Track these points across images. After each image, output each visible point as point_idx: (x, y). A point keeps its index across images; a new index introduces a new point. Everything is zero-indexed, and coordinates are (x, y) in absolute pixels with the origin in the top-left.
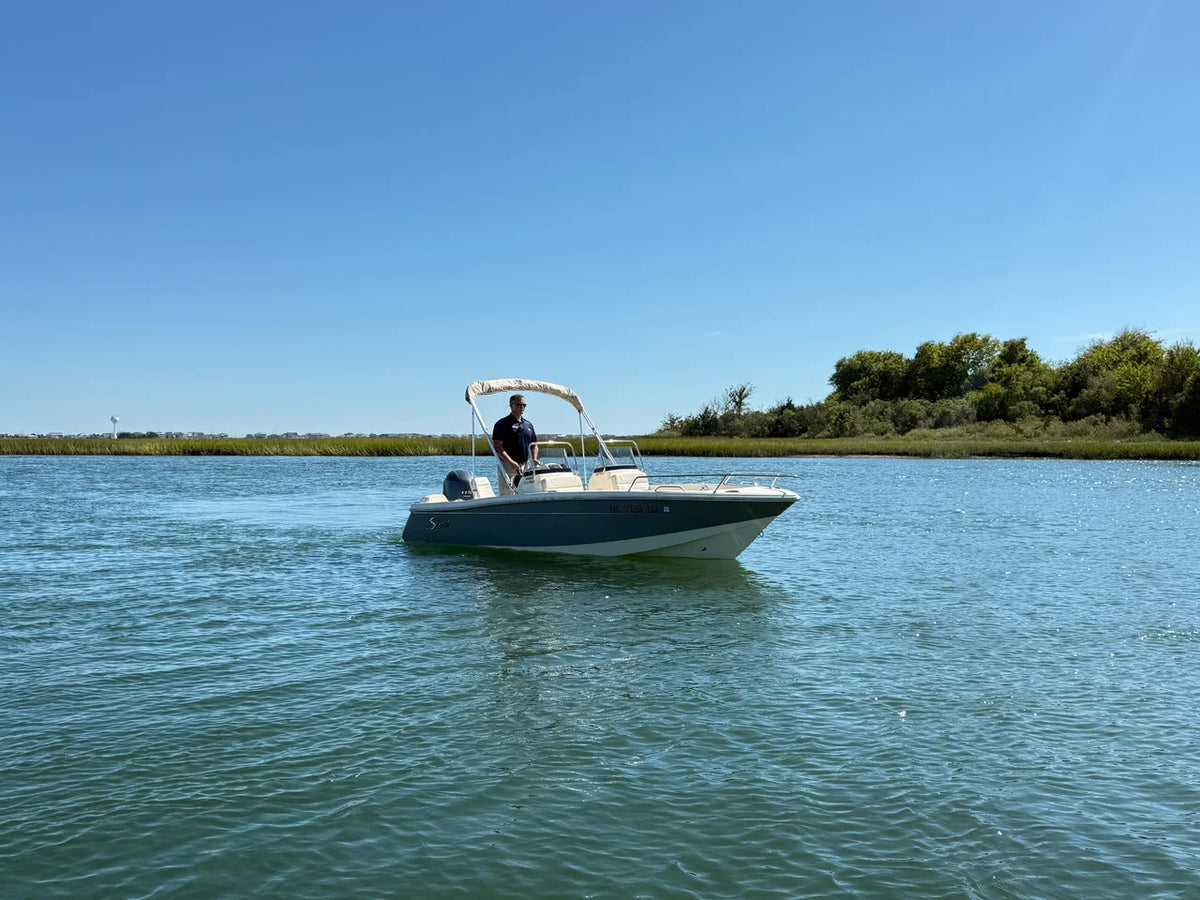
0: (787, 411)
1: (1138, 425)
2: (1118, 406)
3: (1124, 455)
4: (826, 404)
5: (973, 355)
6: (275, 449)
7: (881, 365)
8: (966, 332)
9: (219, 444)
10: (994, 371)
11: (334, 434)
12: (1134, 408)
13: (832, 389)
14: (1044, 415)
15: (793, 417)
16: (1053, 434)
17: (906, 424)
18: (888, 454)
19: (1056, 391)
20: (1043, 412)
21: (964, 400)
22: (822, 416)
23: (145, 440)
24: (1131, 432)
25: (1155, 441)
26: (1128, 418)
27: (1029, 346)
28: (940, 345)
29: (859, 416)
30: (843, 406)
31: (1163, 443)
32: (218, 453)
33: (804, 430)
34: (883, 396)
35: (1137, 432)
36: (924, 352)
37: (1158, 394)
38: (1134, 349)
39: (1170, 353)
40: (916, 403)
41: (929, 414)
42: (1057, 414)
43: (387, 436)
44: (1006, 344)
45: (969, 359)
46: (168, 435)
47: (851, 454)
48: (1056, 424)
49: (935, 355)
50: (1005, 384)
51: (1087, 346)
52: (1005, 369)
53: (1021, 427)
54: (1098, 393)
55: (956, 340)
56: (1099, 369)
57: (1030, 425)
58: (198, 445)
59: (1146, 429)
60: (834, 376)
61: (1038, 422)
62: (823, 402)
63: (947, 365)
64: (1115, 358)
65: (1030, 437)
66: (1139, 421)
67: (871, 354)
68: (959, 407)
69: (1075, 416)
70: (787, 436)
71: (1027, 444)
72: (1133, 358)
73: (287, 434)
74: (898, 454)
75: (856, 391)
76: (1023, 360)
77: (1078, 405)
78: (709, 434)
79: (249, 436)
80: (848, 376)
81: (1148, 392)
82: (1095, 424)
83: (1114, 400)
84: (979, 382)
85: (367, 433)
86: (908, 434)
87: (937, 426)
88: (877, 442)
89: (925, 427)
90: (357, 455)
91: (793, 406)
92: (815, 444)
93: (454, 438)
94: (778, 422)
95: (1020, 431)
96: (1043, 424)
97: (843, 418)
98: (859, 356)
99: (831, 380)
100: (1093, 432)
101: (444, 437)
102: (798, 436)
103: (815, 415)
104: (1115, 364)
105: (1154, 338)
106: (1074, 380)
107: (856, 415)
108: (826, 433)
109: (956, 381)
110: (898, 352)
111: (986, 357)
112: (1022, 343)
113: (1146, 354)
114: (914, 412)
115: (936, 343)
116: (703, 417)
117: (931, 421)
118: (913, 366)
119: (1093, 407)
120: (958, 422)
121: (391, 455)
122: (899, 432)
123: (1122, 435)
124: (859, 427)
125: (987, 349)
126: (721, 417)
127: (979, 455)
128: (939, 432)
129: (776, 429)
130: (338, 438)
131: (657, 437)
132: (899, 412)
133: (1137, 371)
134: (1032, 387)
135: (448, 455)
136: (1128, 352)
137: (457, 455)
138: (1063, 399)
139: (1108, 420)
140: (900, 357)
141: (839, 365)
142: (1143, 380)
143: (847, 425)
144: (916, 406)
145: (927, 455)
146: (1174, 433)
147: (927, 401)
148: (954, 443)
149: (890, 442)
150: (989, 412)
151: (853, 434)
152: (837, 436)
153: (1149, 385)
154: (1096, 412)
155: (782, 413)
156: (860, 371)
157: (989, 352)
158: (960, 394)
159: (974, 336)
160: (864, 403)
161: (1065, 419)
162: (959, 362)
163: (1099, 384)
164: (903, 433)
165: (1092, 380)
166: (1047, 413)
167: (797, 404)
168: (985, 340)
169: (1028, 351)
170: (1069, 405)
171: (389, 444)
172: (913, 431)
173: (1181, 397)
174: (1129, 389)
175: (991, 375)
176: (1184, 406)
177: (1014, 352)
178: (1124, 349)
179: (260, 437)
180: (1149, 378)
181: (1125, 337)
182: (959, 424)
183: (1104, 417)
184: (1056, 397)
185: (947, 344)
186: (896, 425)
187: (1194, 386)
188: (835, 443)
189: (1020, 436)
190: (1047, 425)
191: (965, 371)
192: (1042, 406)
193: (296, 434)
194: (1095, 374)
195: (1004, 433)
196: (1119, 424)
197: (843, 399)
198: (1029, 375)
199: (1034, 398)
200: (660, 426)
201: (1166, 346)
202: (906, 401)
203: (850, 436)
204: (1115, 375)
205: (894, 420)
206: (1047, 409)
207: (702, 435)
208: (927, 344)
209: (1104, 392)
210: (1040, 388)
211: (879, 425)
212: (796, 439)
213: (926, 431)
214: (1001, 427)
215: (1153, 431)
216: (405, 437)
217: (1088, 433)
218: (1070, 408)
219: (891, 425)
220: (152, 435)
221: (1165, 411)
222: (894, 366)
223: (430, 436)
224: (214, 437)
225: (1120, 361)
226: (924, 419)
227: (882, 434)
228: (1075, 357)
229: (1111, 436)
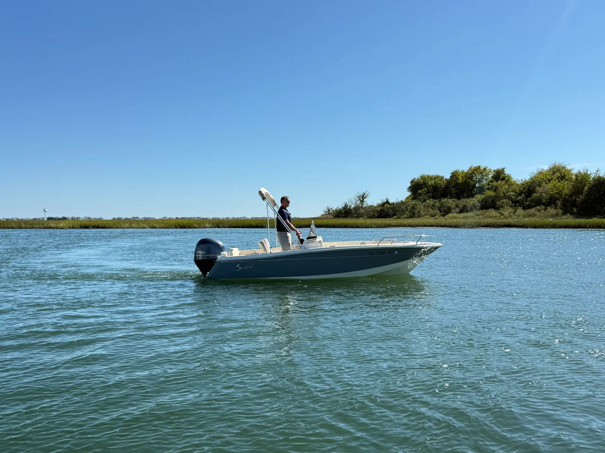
0: (386, 205)
1: (561, 211)
2: (551, 202)
3: (554, 226)
4: (405, 201)
5: (479, 177)
6: (127, 225)
7: (433, 182)
8: (475, 165)
9: (99, 223)
10: (489, 185)
11: (157, 218)
12: (559, 203)
13: (409, 194)
14: (514, 207)
15: (389, 208)
16: (518, 216)
17: (446, 211)
18: (437, 226)
19: (520, 194)
20: (513, 205)
21: (474, 199)
22: (403, 207)
23: (60, 221)
24: (557, 215)
25: (569, 219)
26: (556, 208)
27: (507, 172)
28: (462, 172)
29: (422, 207)
30: (414, 202)
31: (573, 220)
32: (98, 227)
33: (394, 215)
34: (434, 197)
35: (560, 214)
36: (454, 175)
37: (571, 196)
38: (559, 173)
39: (576, 175)
40: (450, 201)
41: (457, 206)
42: (521, 206)
43: (184, 218)
44: (494, 171)
45: (476, 178)
46: (73, 219)
47: (418, 226)
48: (520, 211)
49: (460, 177)
50: (495, 191)
51: (536, 172)
52: (495, 184)
53: (503, 213)
54: (541, 195)
55: (470, 169)
56: (541, 183)
57: (507, 211)
58: (88, 224)
59: (564, 213)
60: (410, 187)
61: (511, 210)
62: (404, 200)
63: (466, 181)
64: (549, 178)
65: (507, 217)
66: (561, 209)
67: (428, 176)
68: (471, 203)
69: (529, 207)
70: (386, 218)
71: (506, 221)
72: (558, 178)
73: (133, 218)
74: (441, 226)
75: (420, 195)
76: (503, 179)
77: (531, 201)
78: (347, 217)
79: (114, 219)
80: (416, 188)
81: (566, 195)
82: (539, 211)
83: (549, 199)
84: (481, 190)
85: (174, 217)
86: (446, 216)
87: (461, 212)
88: (431, 220)
89: (455, 212)
90: (169, 228)
91: (389, 202)
92: (400, 221)
93: (218, 219)
94: (382, 210)
95: (502, 214)
96: (513, 211)
97: (414, 208)
98: (422, 177)
99: (408, 189)
100: (538, 214)
101: (213, 219)
102: (391, 217)
103: (400, 207)
104: (549, 180)
105: (569, 168)
106: (529, 189)
107: (420, 206)
108: (406, 216)
109: (470, 190)
110: (442, 175)
111: (485, 178)
112: (503, 170)
113: (565, 176)
114: (449, 205)
115: (461, 171)
116: (344, 208)
117: (458, 210)
118: (448, 182)
119: (538, 202)
120: (471, 210)
121: (187, 228)
122: (442, 215)
123: (553, 216)
124: (422, 213)
125: (486, 174)
126: (353, 208)
127: (482, 226)
128: (462, 215)
129: (381, 214)
130: (160, 219)
131: (321, 218)
132: (442, 205)
133: (560, 184)
134: (507, 192)
135: (216, 227)
136: (556, 175)
137: (220, 228)
138: (523, 198)
139: (546, 209)
140: (443, 178)
141: (412, 182)
142: (564, 189)
143: (416, 212)
144: (450, 202)
145: (456, 226)
146: (579, 215)
147: (456, 200)
148: (469, 221)
149: (437, 220)
150: (487, 205)
151: (419, 216)
152: (411, 217)
153: (566, 191)
154: (540, 205)
155: (383, 206)
156: (422, 185)
157: (487, 175)
158: (472, 196)
159: (479, 167)
160: (424, 201)
161: (524, 208)
162: (472, 180)
163: (541, 190)
164: (444, 216)
165: (538, 189)
166: (515, 205)
167: (391, 201)
168: (485, 169)
169: (505, 174)
170: (527, 201)
171: (185, 222)
172: (449, 215)
173: (581, 198)
174: (556, 193)
175: (488, 187)
176: (583, 202)
177: (499, 175)
178: (554, 173)
179: (119, 219)
180: (566, 188)
181: (554, 168)
182: (472, 211)
183: (544, 207)
184: (520, 197)
185: (466, 171)
186: (441, 212)
187: (588, 191)
188: (410, 221)
189: (502, 217)
190: (515, 211)
191: (475, 184)
192: (512, 201)
193: (138, 217)
194: (540, 186)
195: (494, 215)
196: (551, 210)
197: (414, 199)
198: (506, 186)
199: (509, 198)
200: (323, 213)
201: (575, 172)
202: (445, 200)
203: (418, 217)
204: (549, 186)
205: (439, 209)
206: (516, 203)
207: (344, 217)
208: (456, 171)
209: (544, 195)
210: (512, 193)
211: (432, 212)
212: (391, 219)
213: (455, 215)
214: (493, 212)
215: (568, 214)
216: (194, 219)
217: (535, 215)
218: (527, 203)
219: (438, 212)
220: (64, 219)
221: (574, 204)
222: (439, 182)
223: (207, 218)
224: (96, 219)
225: (552, 179)
226: (455, 209)
227: (434, 216)
228: (530, 177)
229: (547, 217)
